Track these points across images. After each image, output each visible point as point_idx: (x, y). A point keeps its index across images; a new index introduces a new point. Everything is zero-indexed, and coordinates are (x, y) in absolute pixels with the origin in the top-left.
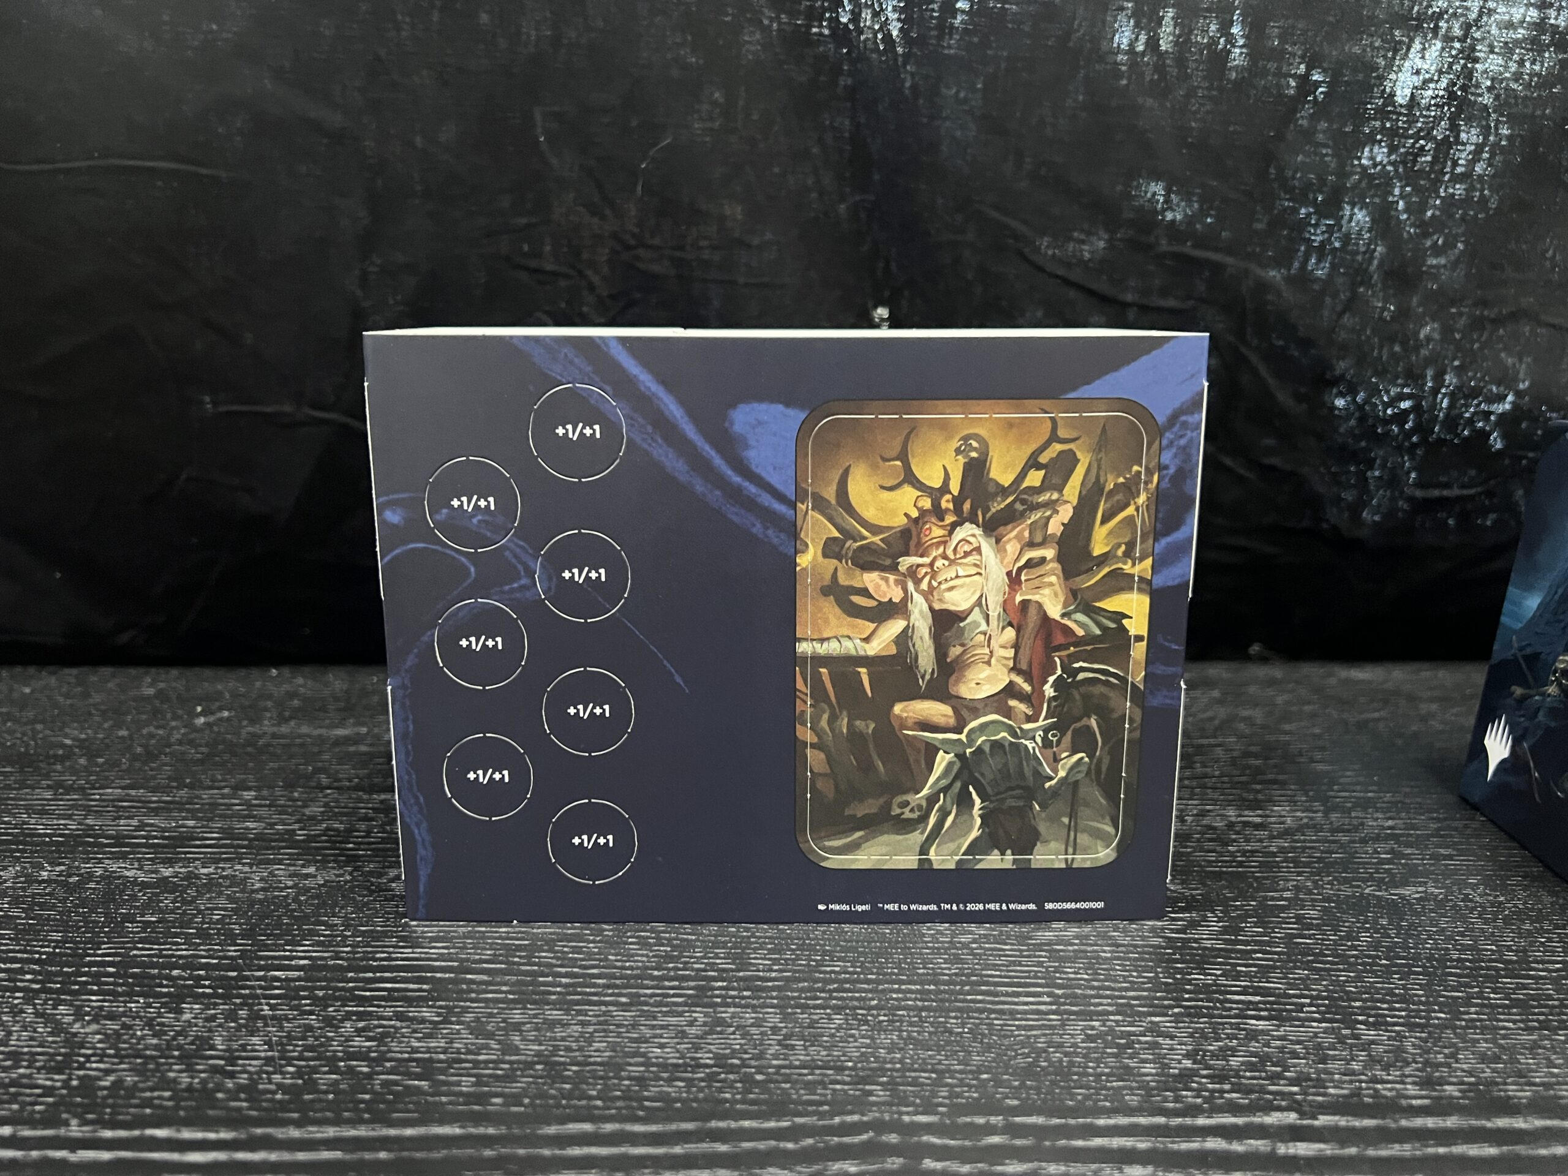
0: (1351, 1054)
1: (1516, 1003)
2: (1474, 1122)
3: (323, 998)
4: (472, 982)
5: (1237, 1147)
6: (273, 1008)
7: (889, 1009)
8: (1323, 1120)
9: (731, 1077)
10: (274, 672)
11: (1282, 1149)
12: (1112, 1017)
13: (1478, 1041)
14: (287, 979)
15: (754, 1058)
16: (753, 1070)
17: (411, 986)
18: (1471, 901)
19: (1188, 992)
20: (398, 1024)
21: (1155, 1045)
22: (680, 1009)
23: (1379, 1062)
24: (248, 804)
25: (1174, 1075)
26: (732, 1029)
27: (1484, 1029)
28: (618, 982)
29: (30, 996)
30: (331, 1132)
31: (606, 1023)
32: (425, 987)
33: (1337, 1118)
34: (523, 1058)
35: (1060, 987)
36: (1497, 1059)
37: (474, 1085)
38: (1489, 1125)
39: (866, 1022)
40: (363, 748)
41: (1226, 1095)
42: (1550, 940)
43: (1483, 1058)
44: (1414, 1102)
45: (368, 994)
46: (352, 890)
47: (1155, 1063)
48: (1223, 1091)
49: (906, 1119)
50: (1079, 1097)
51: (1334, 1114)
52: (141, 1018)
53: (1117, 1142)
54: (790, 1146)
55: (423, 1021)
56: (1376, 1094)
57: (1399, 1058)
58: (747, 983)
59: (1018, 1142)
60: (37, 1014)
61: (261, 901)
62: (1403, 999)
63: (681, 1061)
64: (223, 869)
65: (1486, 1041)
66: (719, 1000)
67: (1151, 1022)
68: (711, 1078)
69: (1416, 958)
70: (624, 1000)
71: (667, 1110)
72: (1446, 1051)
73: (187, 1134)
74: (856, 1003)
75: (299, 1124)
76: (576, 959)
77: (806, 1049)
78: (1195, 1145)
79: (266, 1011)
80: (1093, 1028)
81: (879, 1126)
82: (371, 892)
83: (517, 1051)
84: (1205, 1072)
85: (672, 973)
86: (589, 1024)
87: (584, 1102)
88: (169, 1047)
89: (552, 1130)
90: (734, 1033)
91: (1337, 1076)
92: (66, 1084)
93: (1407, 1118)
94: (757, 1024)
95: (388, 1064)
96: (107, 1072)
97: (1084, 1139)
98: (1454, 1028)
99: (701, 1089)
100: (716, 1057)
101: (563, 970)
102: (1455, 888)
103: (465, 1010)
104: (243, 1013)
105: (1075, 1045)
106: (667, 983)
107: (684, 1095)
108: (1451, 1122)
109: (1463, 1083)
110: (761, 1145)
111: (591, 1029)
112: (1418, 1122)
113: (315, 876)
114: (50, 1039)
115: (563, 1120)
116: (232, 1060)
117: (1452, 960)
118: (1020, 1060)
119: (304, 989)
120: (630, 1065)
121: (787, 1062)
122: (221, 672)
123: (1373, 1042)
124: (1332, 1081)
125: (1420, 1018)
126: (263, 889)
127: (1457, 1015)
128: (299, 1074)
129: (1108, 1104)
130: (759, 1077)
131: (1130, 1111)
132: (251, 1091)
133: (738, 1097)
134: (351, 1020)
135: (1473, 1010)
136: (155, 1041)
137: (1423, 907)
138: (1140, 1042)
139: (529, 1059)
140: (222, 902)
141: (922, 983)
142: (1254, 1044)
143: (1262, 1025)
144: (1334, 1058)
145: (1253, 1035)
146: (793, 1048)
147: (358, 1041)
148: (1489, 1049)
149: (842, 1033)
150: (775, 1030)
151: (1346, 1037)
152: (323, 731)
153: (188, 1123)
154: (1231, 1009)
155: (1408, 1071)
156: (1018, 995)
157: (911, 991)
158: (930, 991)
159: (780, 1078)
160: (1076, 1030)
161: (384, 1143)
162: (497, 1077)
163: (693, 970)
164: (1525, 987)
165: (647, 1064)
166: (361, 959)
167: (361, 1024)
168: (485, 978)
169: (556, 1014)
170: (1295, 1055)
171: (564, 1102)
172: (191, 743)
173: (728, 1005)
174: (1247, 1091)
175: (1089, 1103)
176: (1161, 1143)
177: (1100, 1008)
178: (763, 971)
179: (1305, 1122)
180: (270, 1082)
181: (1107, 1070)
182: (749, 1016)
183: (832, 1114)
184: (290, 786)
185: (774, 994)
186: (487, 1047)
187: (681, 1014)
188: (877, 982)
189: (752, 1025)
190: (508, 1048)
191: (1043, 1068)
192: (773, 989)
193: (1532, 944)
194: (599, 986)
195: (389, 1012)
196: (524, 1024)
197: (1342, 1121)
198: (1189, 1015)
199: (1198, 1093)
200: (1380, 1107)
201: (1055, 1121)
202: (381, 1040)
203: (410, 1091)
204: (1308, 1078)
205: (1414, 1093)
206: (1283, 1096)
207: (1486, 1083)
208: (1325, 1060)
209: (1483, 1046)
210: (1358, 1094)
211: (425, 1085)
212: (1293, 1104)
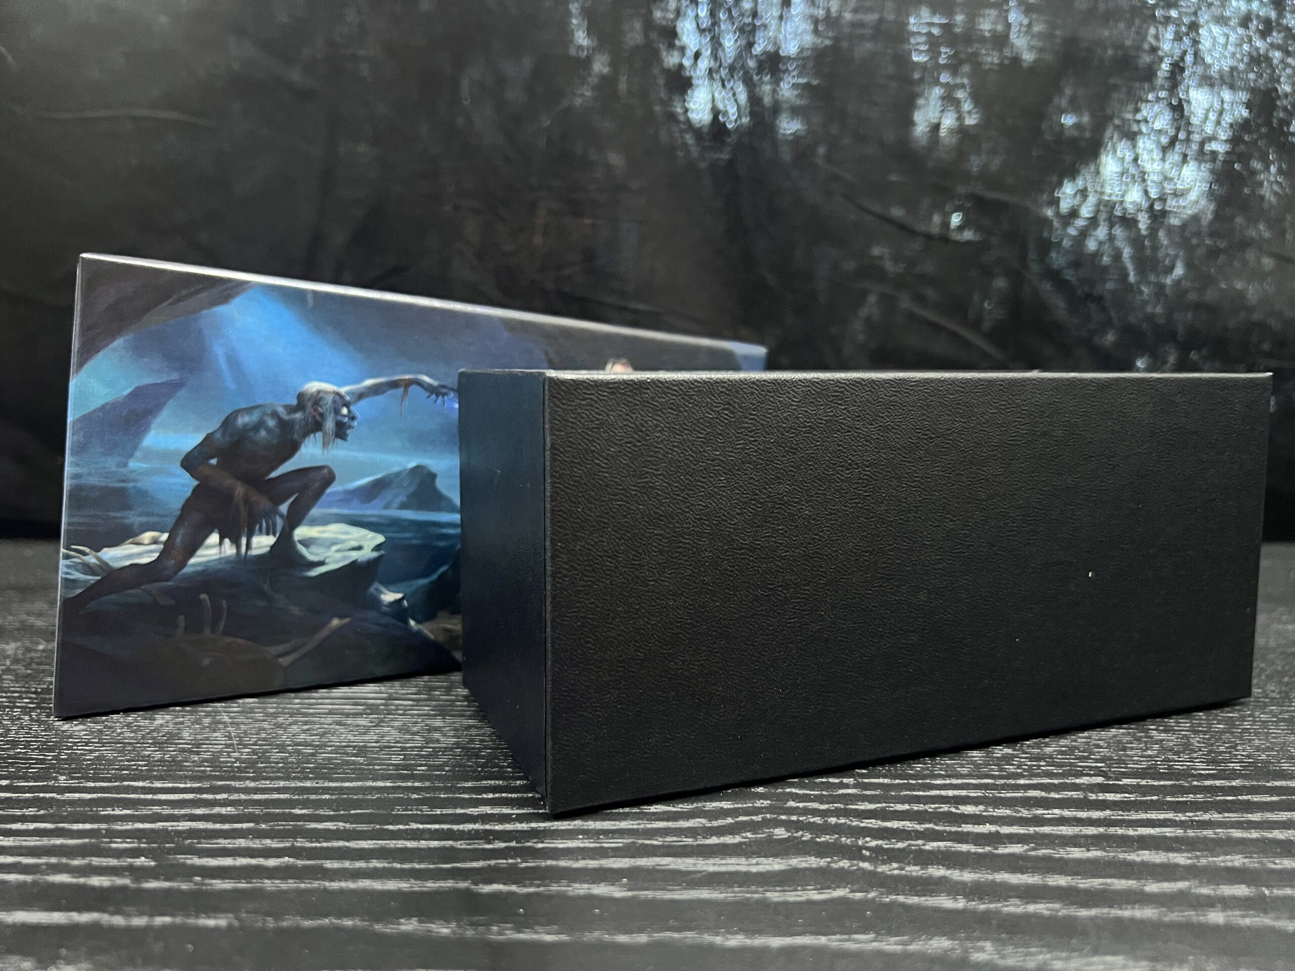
0: (1146, 746)
1: (1284, 720)
2: (1255, 783)
4: (401, 705)
5: (1055, 795)
6: (231, 717)
8: (1126, 781)
11: (1092, 797)
13: (1253, 740)
17: (349, 707)
20: (338, 727)
23: (1170, 751)
25: (998, 758)
27: (1256, 734)
29: (26, 710)
30: (282, 784)
32: (360, 707)
33: (1139, 780)
34: (443, 745)
36: (1272, 749)
37: (403, 760)
38: (1269, 784)
41: (1042, 768)
43: (1258, 749)
44: (1203, 772)
45: (312, 711)
48: (1039, 766)
50: (918, 769)
51: (1135, 778)
52: (120, 723)
53: (950, 793)
55: (358, 725)
56: (1170, 768)
57: (1187, 747)
59: (868, 793)
60: (32, 720)
65: (1260, 740)
72: (1227, 745)
73: (158, 785)
75: (253, 779)
78: (1019, 794)
79: (226, 719)
83: (439, 741)
84: (1024, 755)
87: (497, 769)
88: (143, 737)
89: (468, 784)
91: (1135, 758)
92: (55, 758)
93: (1197, 780)
95: (329, 749)
96: (91, 751)
97: (924, 791)
98: (1232, 733)
103: (395, 720)
104: (207, 720)
108: (1236, 783)
109: (1243, 762)
112: (1208, 783)
114: (43, 734)
115: (479, 779)
116: (198, 746)
123: (1163, 740)
124: (1133, 761)
127: (1235, 726)
128: (254, 753)
129: (943, 773)
131: (962, 776)
132: (214, 762)
134: (297, 724)
135: (1246, 723)
136: (132, 735)
139: (450, 746)
144: (1132, 749)
147: (303, 736)
148: (1264, 744)
151: (1141, 737)
153: (160, 778)
155: (1195, 755)
161: (326, 790)
162: (422, 756)
164: (1288, 711)
167: (305, 727)
171: (479, 769)
174: (1060, 765)
175: (926, 772)
176: (990, 794)
179: (1111, 782)
180: (229, 756)
186: (413, 739)
195: (329, 720)
196: (443, 727)
197: (1144, 782)
199: (1019, 767)
200: (1171, 774)
201: (897, 781)
202: (323, 735)
203: (348, 763)
204: (1111, 759)
205: (1201, 767)
206: (1091, 768)
207: (1262, 761)
208: (1124, 749)
209: (1257, 742)
210: (1154, 767)
211: (361, 760)
212: (1099, 772)
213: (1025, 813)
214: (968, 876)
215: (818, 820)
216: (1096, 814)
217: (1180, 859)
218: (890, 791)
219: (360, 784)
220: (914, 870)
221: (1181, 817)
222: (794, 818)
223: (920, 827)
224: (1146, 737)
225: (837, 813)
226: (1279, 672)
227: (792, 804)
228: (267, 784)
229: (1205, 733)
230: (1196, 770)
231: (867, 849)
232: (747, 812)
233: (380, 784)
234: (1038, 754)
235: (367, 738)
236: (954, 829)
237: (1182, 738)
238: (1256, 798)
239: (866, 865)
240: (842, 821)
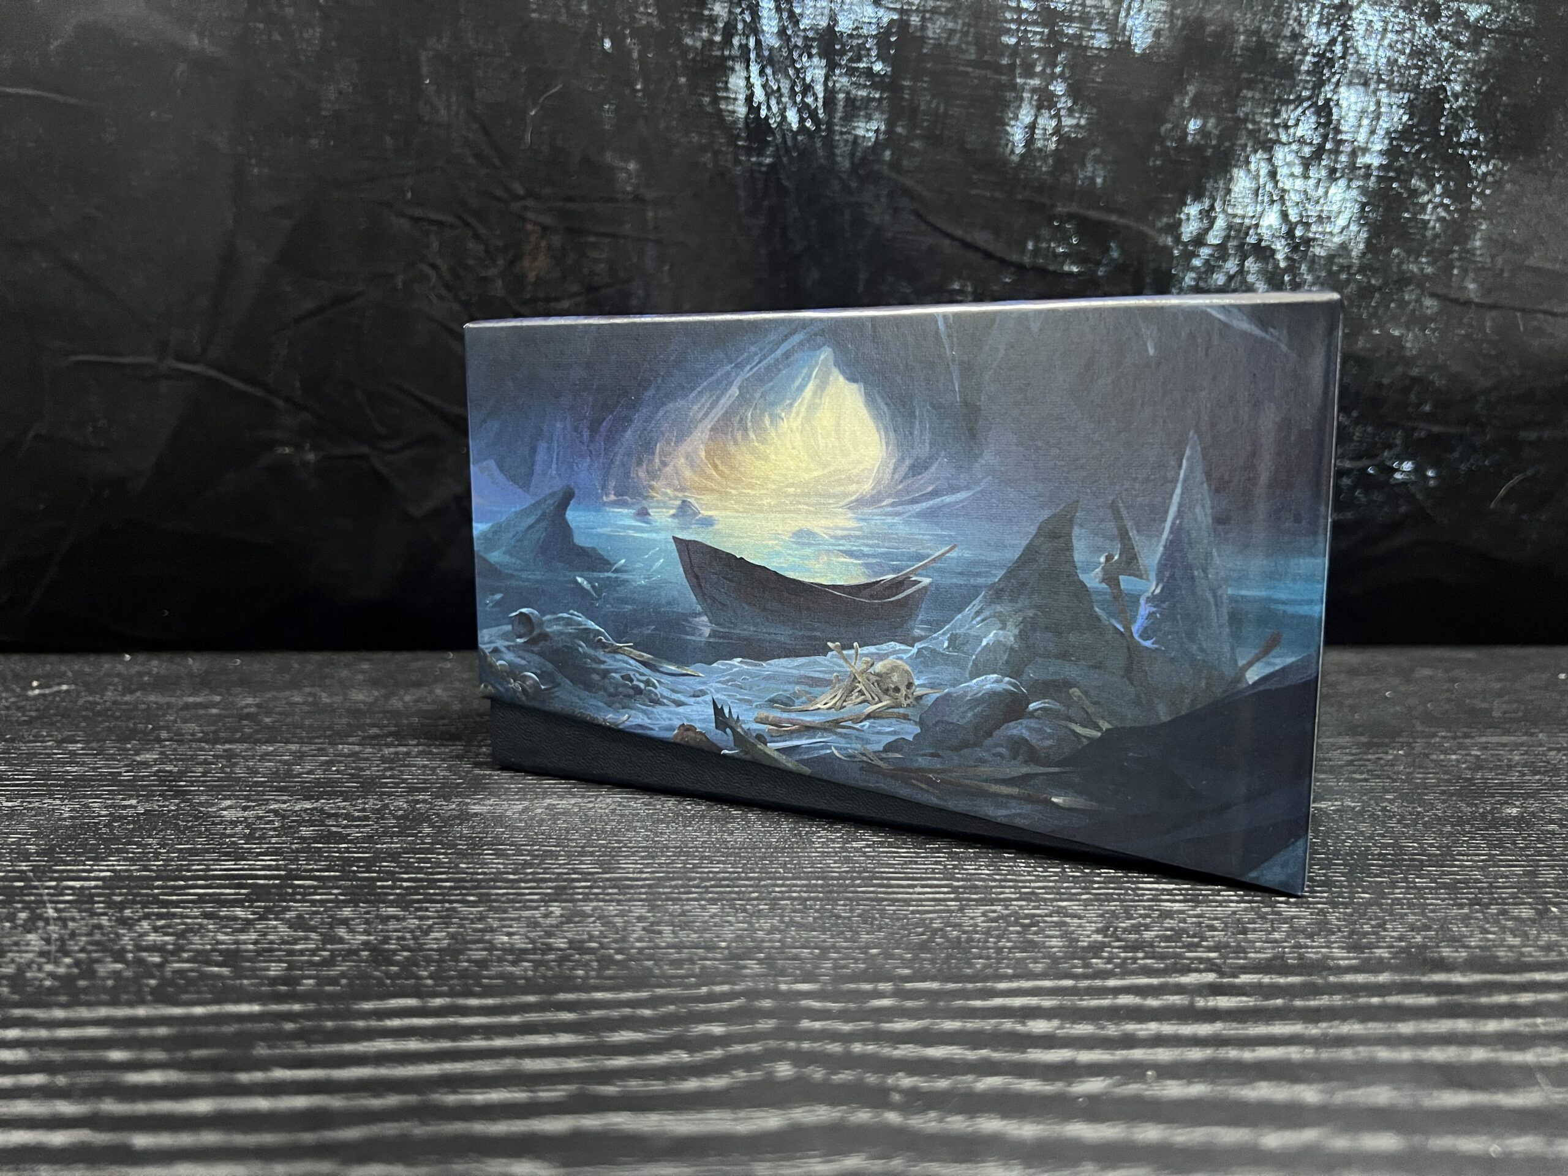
0: (1272, 927)
1: (1445, 886)
2: (1407, 977)
3: (121, 902)
4: (300, 886)
5: (1152, 1002)
6: (57, 910)
7: (771, 900)
8: (1245, 978)
9: (587, 957)
10: (128, 657)
11: (1200, 1002)
12: (1014, 903)
13: (1406, 914)
14: (82, 888)
15: (615, 941)
16: (612, 951)
17: (228, 891)
18: (1389, 811)
19: (1098, 882)
20: (205, 921)
21: (1065, 924)
22: (535, 904)
23: (1302, 932)
24: (73, 754)
25: (1083, 948)
26: (593, 919)
27: (1411, 905)
28: (467, 884)
30: (103, 1012)
31: (447, 917)
32: (243, 891)
33: (1260, 976)
34: (346, 946)
35: (958, 880)
36: (1427, 928)
37: (286, 969)
38: (1425, 979)
39: (745, 911)
40: (214, 711)
41: (1139, 961)
42: (1474, 838)
43: (1412, 928)
44: (1341, 962)
45: (174, 898)
46: (176, 817)
47: (1062, 937)
48: (1135, 959)
49: (783, 987)
50: (979, 966)
51: (1257, 973)
53: (1019, 1002)
54: (647, 1012)
55: (235, 918)
56: (1301, 957)
57: (1322, 927)
58: (615, 883)
59: (909, 1004)
61: (67, 828)
62: (1322, 884)
63: (530, 946)
64: (30, 803)
65: (1414, 914)
66: (580, 897)
67: (1059, 907)
68: (563, 960)
69: (1336, 854)
70: (472, 898)
71: (510, 985)
72: (1373, 923)
74: (734, 896)
75: (65, 1006)
76: (423, 868)
77: (674, 932)
78: (1106, 1002)
79: (51, 912)
80: (994, 911)
81: (753, 994)
82: (197, 818)
83: (341, 941)
84: (1116, 944)
85: (530, 877)
86: (429, 918)
87: (413, 981)
89: (368, 1006)
90: (594, 922)
91: (1258, 944)
93: (1335, 975)
94: (622, 914)
95: (185, 955)
97: (983, 1000)
98: (1380, 905)
99: (551, 969)
100: (571, 942)
101: (405, 876)
102: (1372, 802)
103: (288, 909)
104: (23, 915)
105: (976, 925)
106: (523, 885)
107: (530, 973)
108: (1383, 978)
109: (1393, 947)
110: (615, 1013)
111: (430, 922)
112: (1348, 978)
113: (135, 807)
115: (383, 997)
117: (1373, 855)
118: (913, 937)
119: (99, 895)
120: (471, 950)
121: (651, 944)
122: (68, 658)
123: (1295, 917)
124: (1254, 948)
125: (1344, 898)
126: (71, 818)
127: (1384, 896)
128: (77, 963)
129: (1010, 971)
130: (619, 957)
131: (1035, 977)
132: (17, 978)
133: (593, 973)
134: (149, 918)
135: (1398, 891)
137: (1341, 816)
138: (1046, 922)
139: (354, 947)
140: (22, 827)
141: (808, 879)
142: (1168, 921)
143: (1177, 906)
144: (1254, 930)
145: (1168, 914)
146: (660, 932)
148: (1419, 920)
149: (717, 920)
150: (640, 919)
151: (1267, 913)
152: (173, 700)
154: (1144, 895)
155: (1333, 938)
156: (914, 886)
157: (796, 886)
158: (816, 885)
159: (642, 957)
160: (976, 915)
161: (166, 1020)
162: (313, 962)
163: (553, 873)
164: (1450, 873)
165: (491, 947)
166: (176, 870)
167: (160, 923)
168: (315, 883)
169: (392, 911)
170: (1212, 928)
171: (388, 981)
172: (18, 708)
173: (591, 900)
174: (1162, 957)
175: (988, 971)
176: (1067, 1001)
177: (1002, 896)
178: (633, 873)
179: (1225, 980)
180: (40, 969)
181: (1009, 944)
182: (612, 909)
183: (698, 986)
184: (123, 739)
185: (643, 890)
186: (307, 939)
187: (536, 908)
188: (760, 879)
189: (616, 916)
190: (329, 938)
191: (938, 944)
192: (642, 887)
193: (1454, 842)
194: (445, 888)
195: (196, 912)
196: (353, 919)
197: (1267, 979)
198: (1097, 900)
199: (1109, 960)
200: (1305, 967)
201: (951, 986)
202: (181, 935)
203: (204, 976)
204: (1227, 946)
205: (1341, 956)
206: (1201, 960)
207: (1418, 946)
208: (1244, 932)
209: (1411, 918)
210: (1282, 957)
211: (225, 971)
212: (1212, 967)
213: (1111, 1030)
214: (1027, 1130)
215: (835, 1048)
216: (1204, 1029)
217: (1309, 1094)
218: (937, 1000)
219: (214, 1009)
220: (957, 1123)
221: (1314, 1030)
222: (806, 1045)
223: (972, 1055)
224: (1273, 913)
225: (866, 1037)
226: (1439, 818)
227: (806, 1024)
228: (84, 1013)
229: (1346, 905)
230: (1333, 959)
231: (896, 1089)
232: (744, 1039)
233: (244, 1008)
234: (1136, 940)
235: (243, 937)
236: (1016, 1056)
237: (1318, 914)
238: (1409, 1000)
239: (893, 1117)
240: (871, 1048)
